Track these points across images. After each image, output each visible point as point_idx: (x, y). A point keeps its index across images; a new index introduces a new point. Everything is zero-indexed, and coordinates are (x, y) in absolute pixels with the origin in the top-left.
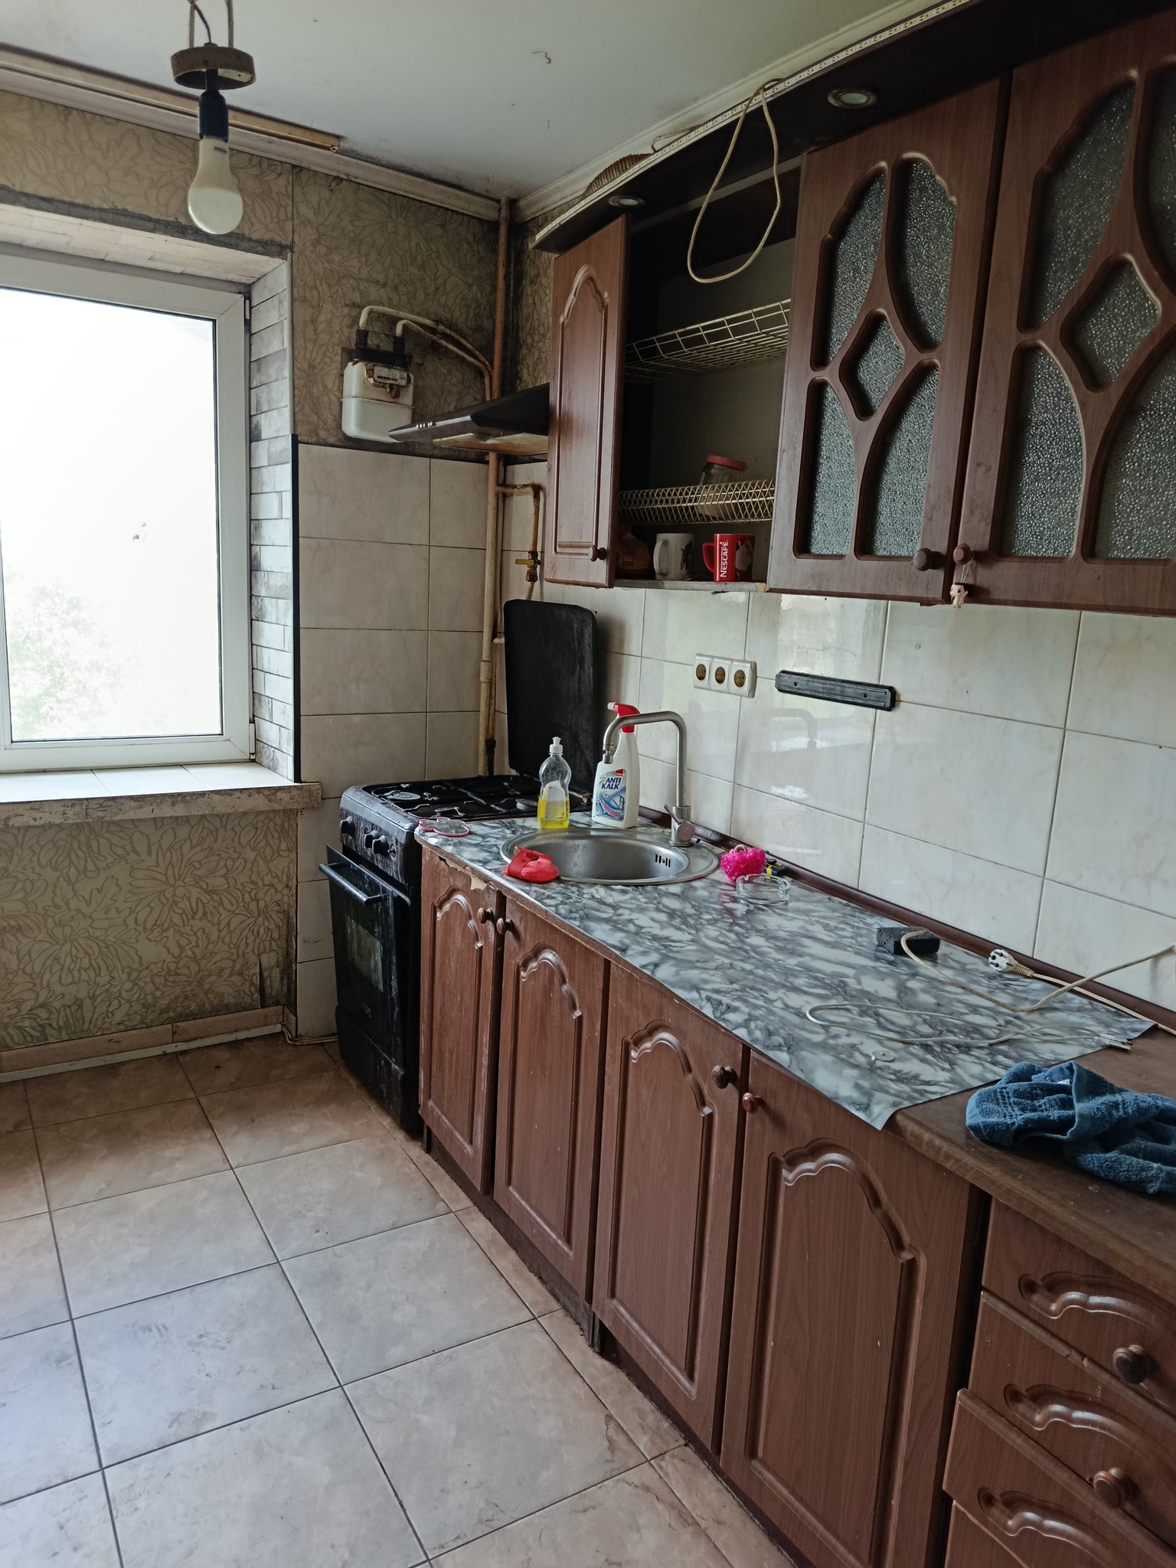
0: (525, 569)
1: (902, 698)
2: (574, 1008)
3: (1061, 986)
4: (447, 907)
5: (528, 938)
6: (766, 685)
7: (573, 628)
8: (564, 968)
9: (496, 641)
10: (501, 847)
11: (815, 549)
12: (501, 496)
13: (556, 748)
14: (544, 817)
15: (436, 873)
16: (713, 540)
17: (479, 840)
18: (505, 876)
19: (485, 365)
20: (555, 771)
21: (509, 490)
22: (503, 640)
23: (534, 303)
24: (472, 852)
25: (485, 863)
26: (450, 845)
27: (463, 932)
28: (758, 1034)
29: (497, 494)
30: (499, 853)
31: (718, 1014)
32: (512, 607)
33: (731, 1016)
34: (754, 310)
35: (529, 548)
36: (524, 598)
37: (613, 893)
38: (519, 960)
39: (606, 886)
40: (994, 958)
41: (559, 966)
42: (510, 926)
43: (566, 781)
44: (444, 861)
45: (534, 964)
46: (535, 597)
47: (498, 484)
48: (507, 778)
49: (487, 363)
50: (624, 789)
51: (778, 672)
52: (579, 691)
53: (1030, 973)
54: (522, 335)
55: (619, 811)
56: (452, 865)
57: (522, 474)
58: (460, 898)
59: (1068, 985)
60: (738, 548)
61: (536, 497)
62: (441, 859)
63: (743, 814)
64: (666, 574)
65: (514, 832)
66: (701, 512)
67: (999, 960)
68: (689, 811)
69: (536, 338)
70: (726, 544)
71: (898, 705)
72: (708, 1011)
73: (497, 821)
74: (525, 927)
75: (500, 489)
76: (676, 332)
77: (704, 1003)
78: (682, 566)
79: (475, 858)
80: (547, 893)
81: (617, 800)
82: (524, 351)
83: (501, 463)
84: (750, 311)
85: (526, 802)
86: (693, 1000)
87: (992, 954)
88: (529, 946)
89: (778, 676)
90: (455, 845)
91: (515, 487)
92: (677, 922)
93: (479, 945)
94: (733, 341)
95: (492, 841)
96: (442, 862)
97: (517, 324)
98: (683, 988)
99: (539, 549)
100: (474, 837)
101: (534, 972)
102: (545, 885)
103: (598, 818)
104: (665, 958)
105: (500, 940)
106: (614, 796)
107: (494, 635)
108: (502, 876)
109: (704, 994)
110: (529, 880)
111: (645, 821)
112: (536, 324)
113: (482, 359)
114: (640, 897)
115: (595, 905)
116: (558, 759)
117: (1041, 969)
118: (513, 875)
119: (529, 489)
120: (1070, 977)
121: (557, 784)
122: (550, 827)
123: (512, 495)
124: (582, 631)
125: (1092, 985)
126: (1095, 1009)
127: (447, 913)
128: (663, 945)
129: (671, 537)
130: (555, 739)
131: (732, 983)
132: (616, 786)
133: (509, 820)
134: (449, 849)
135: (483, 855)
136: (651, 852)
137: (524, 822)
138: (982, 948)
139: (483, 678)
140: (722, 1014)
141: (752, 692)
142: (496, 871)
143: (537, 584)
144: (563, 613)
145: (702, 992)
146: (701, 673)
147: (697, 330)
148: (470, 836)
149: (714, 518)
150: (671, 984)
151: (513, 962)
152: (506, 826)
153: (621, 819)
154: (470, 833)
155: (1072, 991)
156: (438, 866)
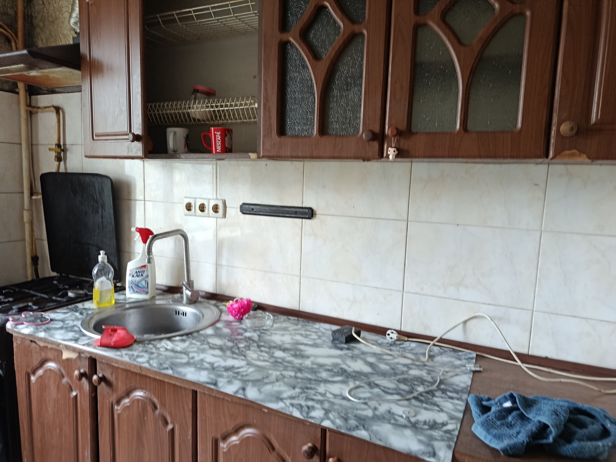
0: (53, 154)
1: (317, 213)
2: (166, 423)
3: (429, 344)
4: (40, 372)
5: (120, 384)
6: (234, 211)
7: (95, 187)
8: (155, 400)
9: (34, 197)
10: (80, 326)
11: (289, 133)
12: (29, 112)
13: (103, 258)
14: (98, 300)
15: (28, 352)
16: (210, 131)
17: (60, 324)
18: (97, 347)
19: (11, 34)
20: (102, 272)
21: (35, 110)
22: (40, 197)
23: (43, 3)
24: (61, 334)
25: (76, 340)
26: (41, 331)
27: (58, 387)
28: (338, 422)
29: (27, 111)
30: (81, 331)
31: (305, 414)
32: (45, 177)
33: (314, 414)
34: (231, 2)
35: (55, 141)
36: (54, 170)
37: (177, 343)
38: (114, 399)
39: (169, 339)
40: (389, 335)
41: (150, 400)
42: (103, 379)
43: (110, 276)
44: (35, 342)
45: (126, 401)
46: (62, 170)
47: (27, 106)
48: (52, 278)
49: (13, 34)
50: (147, 276)
51: (241, 204)
52: (102, 223)
53: (406, 339)
54: (35, 22)
55: (145, 289)
56: (42, 344)
57: (44, 100)
58: (51, 365)
59: (432, 343)
60: (226, 135)
61: (58, 112)
62: (31, 341)
63: (224, 280)
64: (177, 151)
65: (81, 314)
66: (194, 116)
67: (391, 335)
68: (193, 283)
69: (46, 23)
70: (219, 133)
71: (315, 217)
72: (297, 414)
73: (65, 308)
74: (117, 379)
75: (29, 108)
76: (174, 13)
77: (291, 408)
78: (185, 147)
79: (66, 338)
80: (136, 353)
81: (143, 283)
82: (38, 30)
83: (28, 94)
84: (228, 3)
85: (74, 291)
86: (282, 409)
87: (387, 333)
88: (121, 388)
89: (241, 207)
90: (45, 331)
91: (39, 108)
92: (228, 353)
93: (74, 394)
94: (213, 20)
95: (71, 323)
96: (33, 344)
97: (31, 16)
98: (271, 401)
99: (62, 143)
100: (56, 322)
101: (128, 407)
102: (130, 348)
103: (131, 295)
104: (245, 382)
105: (94, 389)
106: (141, 280)
107: (32, 194)
108: (95, 348)
109: (288, 402)
110: (117, 347)
111: (159, 292)
112: (46, 15)
113: (9, 31)
114: (194, 341)
115: (172, 354)
116: (105, 264)
117: (410, 336)
118: (103, 345)
119: (52, 109)
120: (432, 338)
121: (103, 278)
122: (103, 305)
123: (37, 112)
124: (102, 188)
125: (441, 340)
126: (445, 352)
127: (41, 377)
128: (235, 373)
129: (178, 130)
130: (101, 252)
131: (294, 388)
132: (142, 275)
133: (73, 306)
134: (42, 335)
135: (71, 335)
136: (172, 310)
137: (83, 305)
138: (381, 331)
139: (26, 220)
140: (308, 413)
141: (224, 215)
142: (88, 345)
143: (62, 163)
144: (87, 178)
145: (285, 401)
146: (189, 207)
147: (190, 12)
148: (52, 322)
149: (204, 121)
150: (261, 401)
151: (107, 401)
152: (73, 310)
153: (147, 293)
154: (51, 320)
155: (434, 345)
156: (29, 346)
